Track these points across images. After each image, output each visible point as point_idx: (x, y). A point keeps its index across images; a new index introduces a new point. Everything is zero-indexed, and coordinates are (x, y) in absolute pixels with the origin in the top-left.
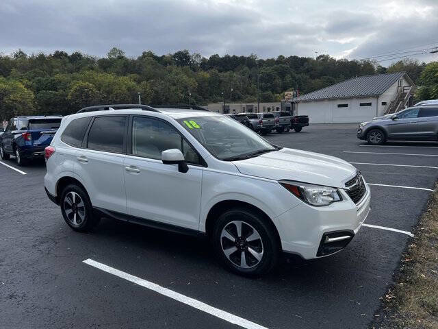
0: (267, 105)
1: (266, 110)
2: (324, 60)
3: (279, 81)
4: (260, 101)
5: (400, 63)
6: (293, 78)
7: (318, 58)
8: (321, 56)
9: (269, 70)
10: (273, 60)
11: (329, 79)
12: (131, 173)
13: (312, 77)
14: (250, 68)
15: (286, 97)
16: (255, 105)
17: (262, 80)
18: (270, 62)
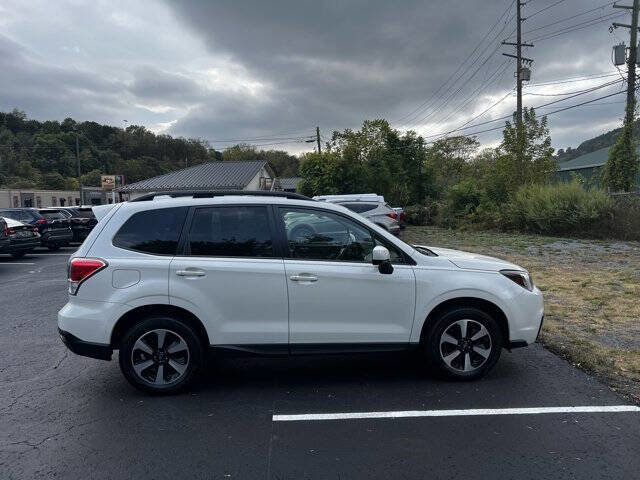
0: (60, 194)
1: (59, 202)
2: (139, 133)
3: (70, 158)
4: (41, 187)
5: (237, 147)
6: (95, 155)
7: (129, 129)
8: (132, 127)
9: (52, 139)
10: (56, 123)
11: (149, 160)
12: (301, 283)
13: (125, 156)
14: (15, 133)
15: (103, 184)
16: (37, 193)
17: (39, 153)
18: (51, 127)
